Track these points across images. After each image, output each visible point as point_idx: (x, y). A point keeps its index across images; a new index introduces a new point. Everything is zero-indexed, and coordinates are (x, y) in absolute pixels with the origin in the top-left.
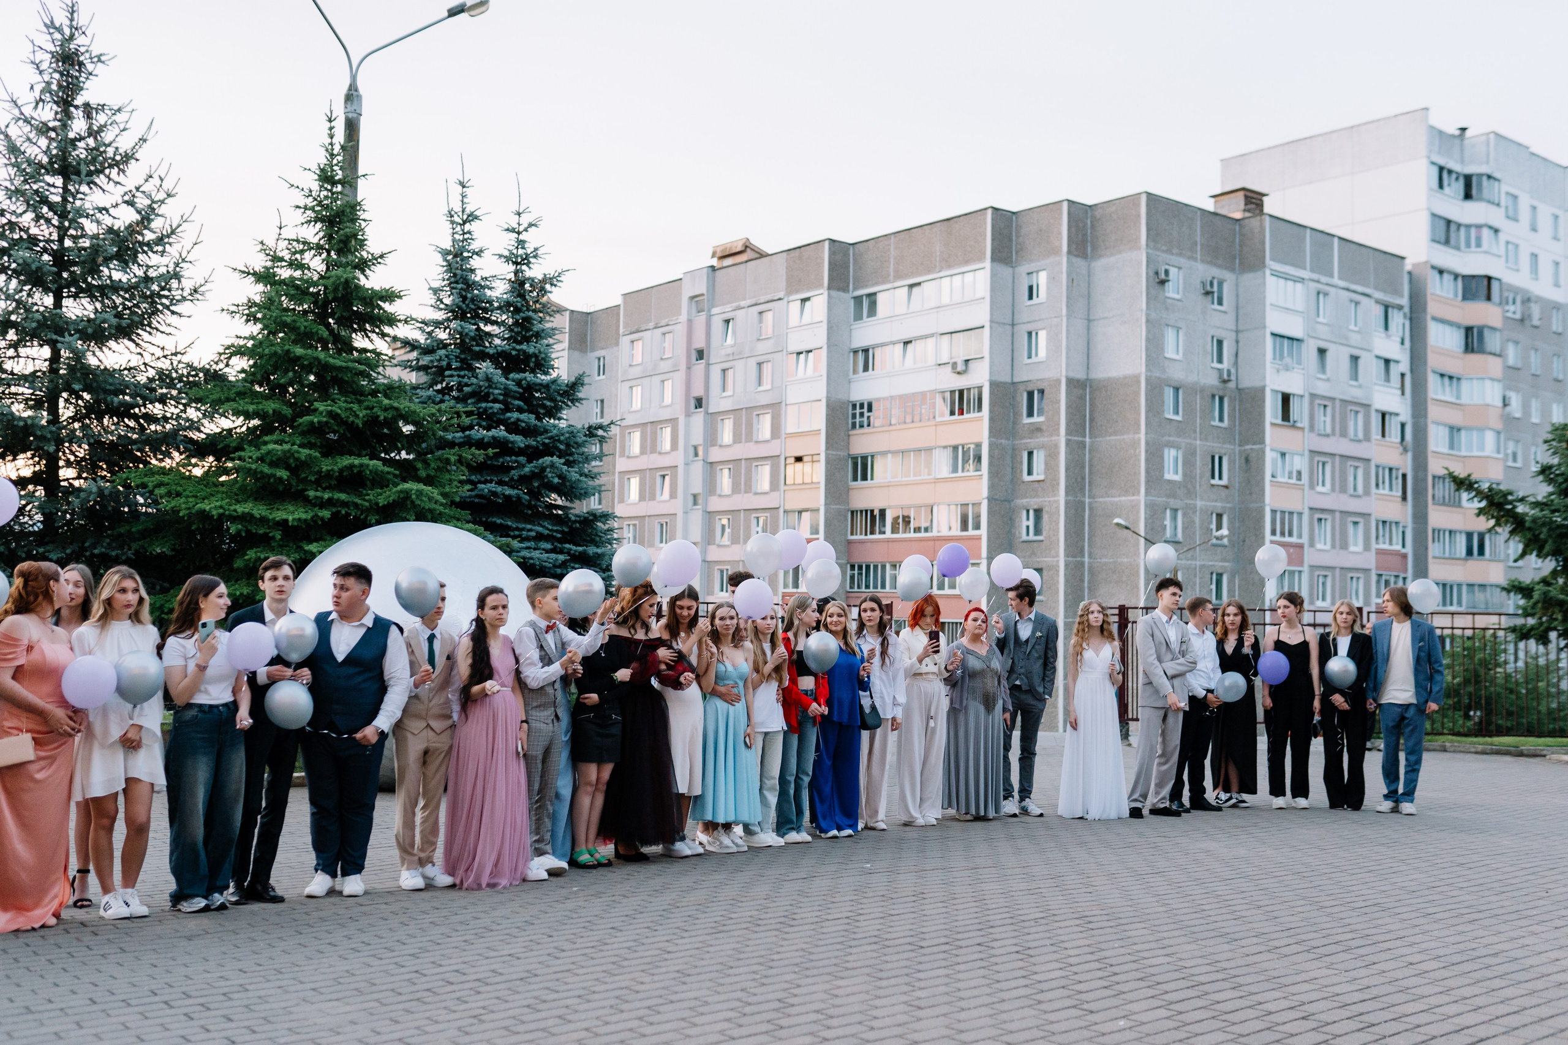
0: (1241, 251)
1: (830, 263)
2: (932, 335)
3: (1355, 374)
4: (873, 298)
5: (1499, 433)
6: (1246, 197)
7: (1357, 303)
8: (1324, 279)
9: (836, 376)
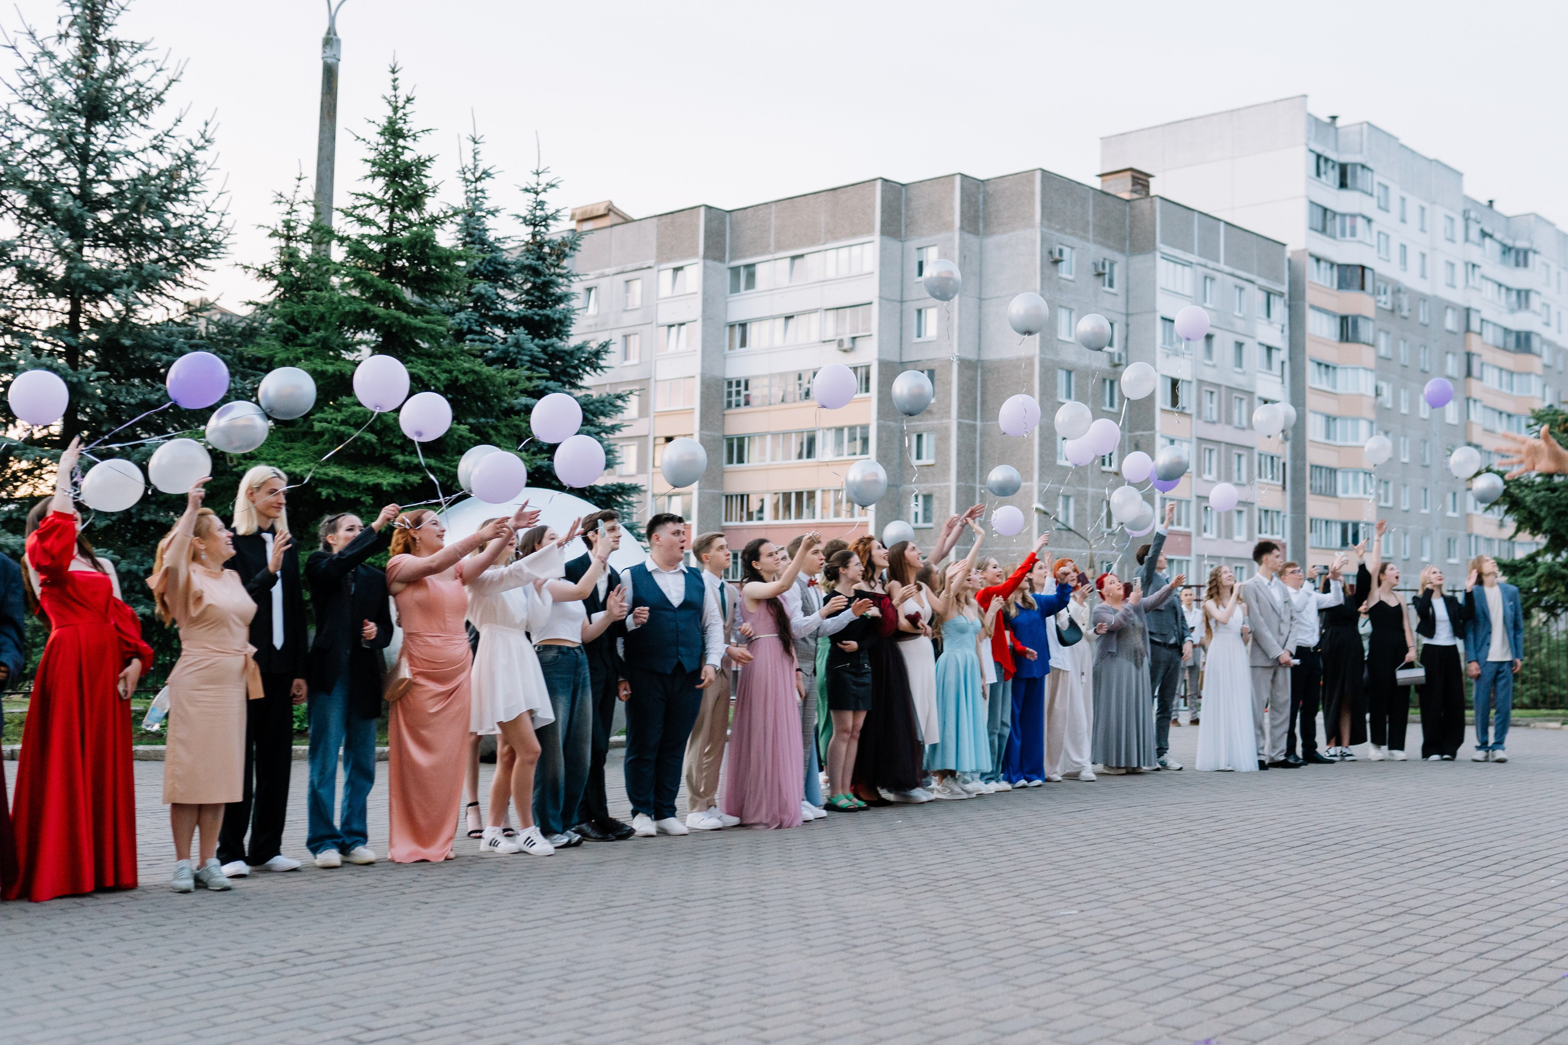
0: (1131, 233)
1: (706, 231)
2: (816, 311)
3: (1239, 362)
4: (752, 269)
5: (1371, 423)
6: (1134, 178)
7: (1241, 289)
8: (1211, 264)
9: (710, 351)
